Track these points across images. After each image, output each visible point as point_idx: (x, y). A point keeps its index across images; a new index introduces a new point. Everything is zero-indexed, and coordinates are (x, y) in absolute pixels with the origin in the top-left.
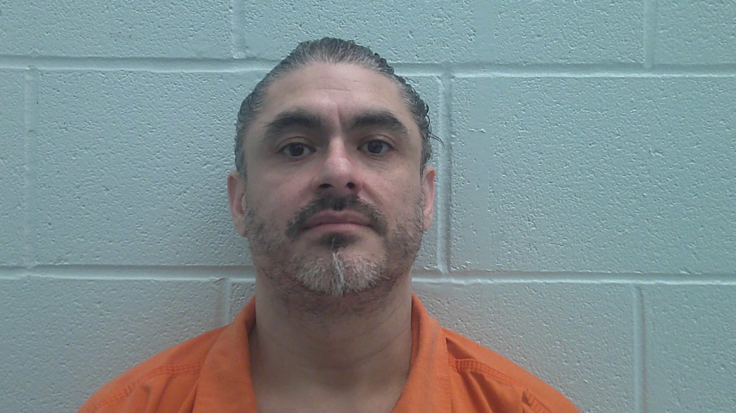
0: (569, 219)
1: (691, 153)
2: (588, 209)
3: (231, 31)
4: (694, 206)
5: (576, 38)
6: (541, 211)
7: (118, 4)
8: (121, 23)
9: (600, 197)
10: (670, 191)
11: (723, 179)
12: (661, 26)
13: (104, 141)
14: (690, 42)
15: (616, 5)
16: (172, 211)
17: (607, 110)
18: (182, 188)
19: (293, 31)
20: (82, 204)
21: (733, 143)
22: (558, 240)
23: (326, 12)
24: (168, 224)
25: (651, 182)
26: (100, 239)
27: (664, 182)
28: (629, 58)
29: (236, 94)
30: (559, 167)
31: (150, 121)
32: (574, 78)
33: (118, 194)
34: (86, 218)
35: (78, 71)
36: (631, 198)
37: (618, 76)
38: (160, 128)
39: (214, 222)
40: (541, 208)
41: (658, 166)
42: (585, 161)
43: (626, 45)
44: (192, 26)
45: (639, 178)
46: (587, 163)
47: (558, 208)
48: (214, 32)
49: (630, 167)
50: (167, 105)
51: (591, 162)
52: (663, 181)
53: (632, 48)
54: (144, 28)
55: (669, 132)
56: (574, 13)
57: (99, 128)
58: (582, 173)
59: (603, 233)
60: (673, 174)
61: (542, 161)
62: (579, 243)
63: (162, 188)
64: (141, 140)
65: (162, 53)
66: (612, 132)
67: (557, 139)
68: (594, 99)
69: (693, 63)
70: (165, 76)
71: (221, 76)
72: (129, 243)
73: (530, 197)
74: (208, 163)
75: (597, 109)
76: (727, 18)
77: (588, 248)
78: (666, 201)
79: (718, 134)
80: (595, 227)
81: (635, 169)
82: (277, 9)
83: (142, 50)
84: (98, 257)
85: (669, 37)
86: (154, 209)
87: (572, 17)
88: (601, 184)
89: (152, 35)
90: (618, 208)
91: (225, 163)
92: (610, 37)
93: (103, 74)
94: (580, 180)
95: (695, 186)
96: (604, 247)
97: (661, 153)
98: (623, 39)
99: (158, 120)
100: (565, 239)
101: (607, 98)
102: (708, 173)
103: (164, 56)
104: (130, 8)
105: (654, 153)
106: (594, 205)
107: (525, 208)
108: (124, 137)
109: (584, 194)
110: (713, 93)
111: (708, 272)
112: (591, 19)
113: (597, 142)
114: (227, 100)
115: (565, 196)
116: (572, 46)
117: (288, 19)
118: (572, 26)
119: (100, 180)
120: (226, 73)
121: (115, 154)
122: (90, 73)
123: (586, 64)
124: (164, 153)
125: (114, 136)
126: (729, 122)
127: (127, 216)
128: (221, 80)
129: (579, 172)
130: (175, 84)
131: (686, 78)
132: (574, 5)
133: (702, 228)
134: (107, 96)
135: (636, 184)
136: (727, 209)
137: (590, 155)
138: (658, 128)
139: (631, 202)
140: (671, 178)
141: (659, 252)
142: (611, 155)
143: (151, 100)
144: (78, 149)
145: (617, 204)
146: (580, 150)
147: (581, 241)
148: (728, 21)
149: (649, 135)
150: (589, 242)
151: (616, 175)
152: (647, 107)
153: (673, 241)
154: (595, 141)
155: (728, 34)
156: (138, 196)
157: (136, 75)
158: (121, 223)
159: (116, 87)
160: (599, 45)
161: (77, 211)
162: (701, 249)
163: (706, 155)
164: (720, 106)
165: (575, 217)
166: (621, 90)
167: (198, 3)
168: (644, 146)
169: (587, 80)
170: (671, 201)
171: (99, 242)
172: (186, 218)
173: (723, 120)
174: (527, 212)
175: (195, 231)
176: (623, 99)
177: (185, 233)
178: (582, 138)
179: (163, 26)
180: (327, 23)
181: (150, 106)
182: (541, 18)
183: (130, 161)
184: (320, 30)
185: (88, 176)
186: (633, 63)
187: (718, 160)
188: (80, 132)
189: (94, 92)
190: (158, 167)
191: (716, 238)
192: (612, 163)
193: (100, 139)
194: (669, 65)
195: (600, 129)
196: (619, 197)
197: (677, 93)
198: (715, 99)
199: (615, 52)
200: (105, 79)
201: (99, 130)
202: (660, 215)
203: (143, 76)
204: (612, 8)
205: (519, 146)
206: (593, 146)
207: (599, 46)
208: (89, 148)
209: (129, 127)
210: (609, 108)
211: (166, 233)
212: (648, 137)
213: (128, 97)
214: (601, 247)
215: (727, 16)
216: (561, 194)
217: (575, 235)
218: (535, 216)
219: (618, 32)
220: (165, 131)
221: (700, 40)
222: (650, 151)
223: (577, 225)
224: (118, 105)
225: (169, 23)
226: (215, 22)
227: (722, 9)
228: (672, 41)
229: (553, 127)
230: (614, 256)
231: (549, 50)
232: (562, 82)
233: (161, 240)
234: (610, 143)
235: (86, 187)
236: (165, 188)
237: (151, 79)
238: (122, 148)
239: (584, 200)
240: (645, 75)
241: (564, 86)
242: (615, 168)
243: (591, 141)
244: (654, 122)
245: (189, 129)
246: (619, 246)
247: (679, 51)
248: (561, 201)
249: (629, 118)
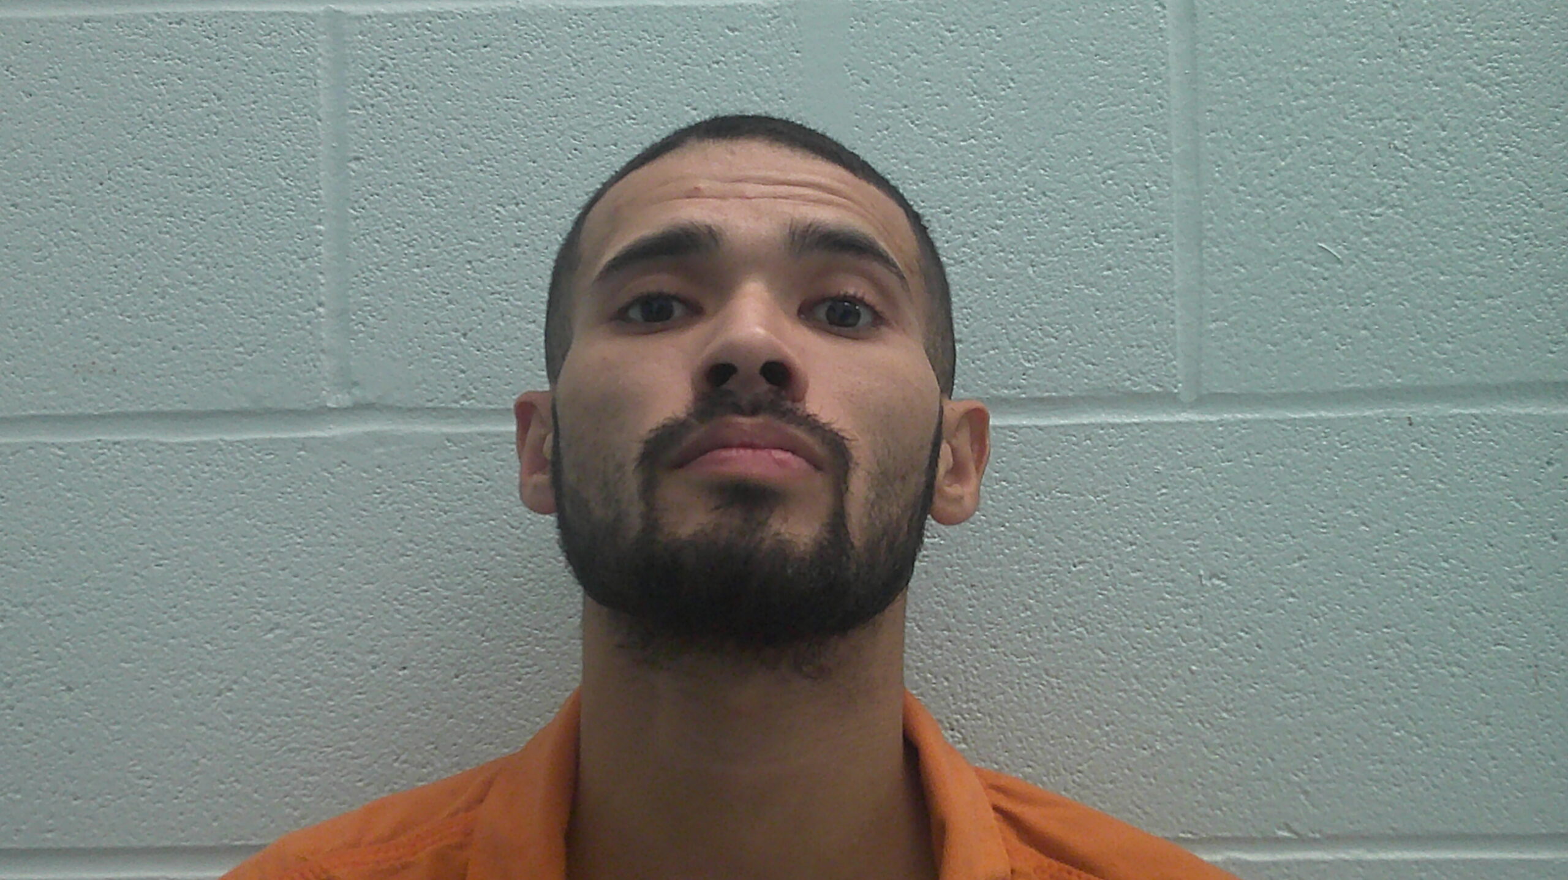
0: (1036, 725)
1: (1288, 579)
2: (1075, 702)
3: (323, 351)
4: (1299, 691)
5: (1036, 344)
6: (975, 708)
7: (90, 305)
8: (96, 343)
9: (1098, 676)
10: (1247, 660)
11: (1358, 632)
12: (1212, 315)
13: (61, 588)
14: (1274, 345)
15: (1115, 273)
16: (203, 729)
17: (1108, 492)
18: (223, 681)
19: (449, 348)
20: (19, 721)
21: (1375, 554)
22: (1015, 771)
23: (518, 306)
24: (195, 758)
25: (1205, 641)
26: (54, 793)
27: (1234, 640)
28: (1149, 381)
29: (332, 480)
30: (1012, 615)
31: (155, 543)
32: (1036, 427)
33: (93, 698)
34: (26, 750)
35: (8, 445)
36: (1166, 678)
37: (1128, 421)
38: (177, 556)
39: (291, 750)
40: (977, 701)
41: (1219, 608)
42: (1065, 601)
43: (1141, 356)
44: (241, 345)
45: (1179, 634)
46: (1069, 605)
47: (1012, 701)
48: (286, 356)
49: (1159, 611)
50: (191, 508)
51: (1078, 602)
52: (1231, 638)
53: (1154, 360)
54: (143, 352)
55: (1240, 536)
56: (1031, 293)
57: (53, 561)
58: (1060, 626)
59: (1109, 752)
60: (1251, 624)
61: (974, 602)
62: (1059, 775)
63: (183, 682)
64: (137, 584)
65: (180, 402)
66: (1119, 538)
67: (1005, 555)
68: (1079, 471)
69: (1284, 390)
70: (188, 448)
71: (304, 445)
72: (113, 801)
73: (951, 678)
74: (278, 625)
75: (1087, 490)
76: (1350, 293)
77: (1079, 785)
78: (1239, 681)
79: (1342, 537)
80: (1092, 741)
81: (1172, 614)
82: (416, 303)
83: (138, 398)
84: (50, 831)
85: (1229, 336)
86: (166, 727)
87: (1027, 301)
88: (1100, 649)
89: (158, 366)
90: (1139, 698)
91: (313, 625)
92: (1105, 340)
93: (60, 449)
94: (1056, 639)
95: (1299, 649)
96: (1111, 782)
97: (1223, 580)
98: (1134, 344)
99: (174, 540)
100: (1029, 766)
101: (1105, 466)
102: (1326, 619)
103: (184, 407)
104: (114, 312)
105: (1210, 579)
106: (1087, 693)
107: (943, 703)
108: (104, 579)
109: (1066, 670)
110: (1328, 450)
111: (1335, 832)
112: (1066, 304)
113: (1089, 559)
114: (315, 494)
115: (1026, 675)
116: (1029, 361)
117: (439, 322)
118: (1027, 321)
119: (55, 669)
120: (313, 438)
121: (85, 614)
122: (31, 448)
123: (1059, 398)
124: (185, 608)
125: (84, 576)
126: (1366, 512)
127: (109, 743)
128: (302, 453)
129: (1054, 623)
130: (208, 465)
131: (1269, 421)
132: (1029, 277)
133: (1319, 739)
134: (69, 495)
135: (1174, 646)
136: (1371, 694)
137: (1073, 586)
138: (1216, 526)
139: (1164, 685)
140: (1247, 633)
141: (1228, 791)
142: (1119, 586)
143: (158, 499)
144: (9, 607)
145: (1135, 690)
146: (1054, 578)
147: (1063, 772)
148: (1352, 301)
149: (1197, 542)
150: (1080, 772)
151: (1132, 629)
152: (1190, 484)
153: (1258, 767)
154: (1084, 557)
155: (1355, 327)
156: (130, 700)
157: (125, 450)
158: (99, 759)
159: (85, 475)
160: (1086, 356)
161: (7, 737)
162: (1317, 782)
163: (1320, 582)
164: (1346, 477)
165: (1048, 719)
166: (1133, 449)
167: (252, 298)
168: (1188, 565)
169: (1062, 430)
170: (1250, 681)
171: (53, 799)
172: (231, 744)
173: (1353, 507)
174: (946, 711)
175: (250, 771)
176: (1140, 468)
177: (231, 775)
178: (1057, 551)
179: (180, 346)
180: (519, 329)
181: (156, 512)
182: (962, 304)
183: (117, 628)
184: (504, 343)
185: (29, 663)
186: (1159, 393)
187: (1345, 592)
188: (14, 570)
189: (41, 487)
190: (173, 638)
191: (1348, 759)
192: (1120, 603)
193: (54, 584)
194: (1232, 394)
195: (1095, 531)
196: (1140, 674)
197: (1252, 452)
198: (1332, 463)
199: (1117, 371)
200: (64, 458)
201: (51, 564)
202: (1226, 710)
203: (142, 451)
204: (1109, 280)
205: (926, 572)
206: (1081, 567)
207: (1084, 359)
208: (31, 604)
209: (113, 558)
210: (1110, 487)
211: (193, 776)
212: (1196, 546)
213: (110, 494)
214: (1104, 783)
215: (1351, 288)
216: (1016, 672)
217: (1049, 757)
218: (965, 719)
219: (1123, 329)
220: (187, 563)
221: (1295, 340)
222: (1200, 576)
223: (1052, 737)
224: (91, 513)
225: (194, 340)
226: (289, 333)
227: (1340, 274)
228: (1238, 344)
229: (996, 530)
230: (1133, 802)
231: (983, 370)
232: (1011, 436)
233: (181, 792)
234: (1116, 561)
235: (25, 687)
236: (189, 681)
237: (158, 456)
238: (100, 601)
239: (1066, 682)
240: (1183, 417)
241: (1015, 444)
242: (1129, 613)
243: (1077, 557)
244: (1206, 515)
245: (237, 556)
246: (1143, 779)
247: (1252, 365)
248: (1017, 687)
249: (1154, 507)
